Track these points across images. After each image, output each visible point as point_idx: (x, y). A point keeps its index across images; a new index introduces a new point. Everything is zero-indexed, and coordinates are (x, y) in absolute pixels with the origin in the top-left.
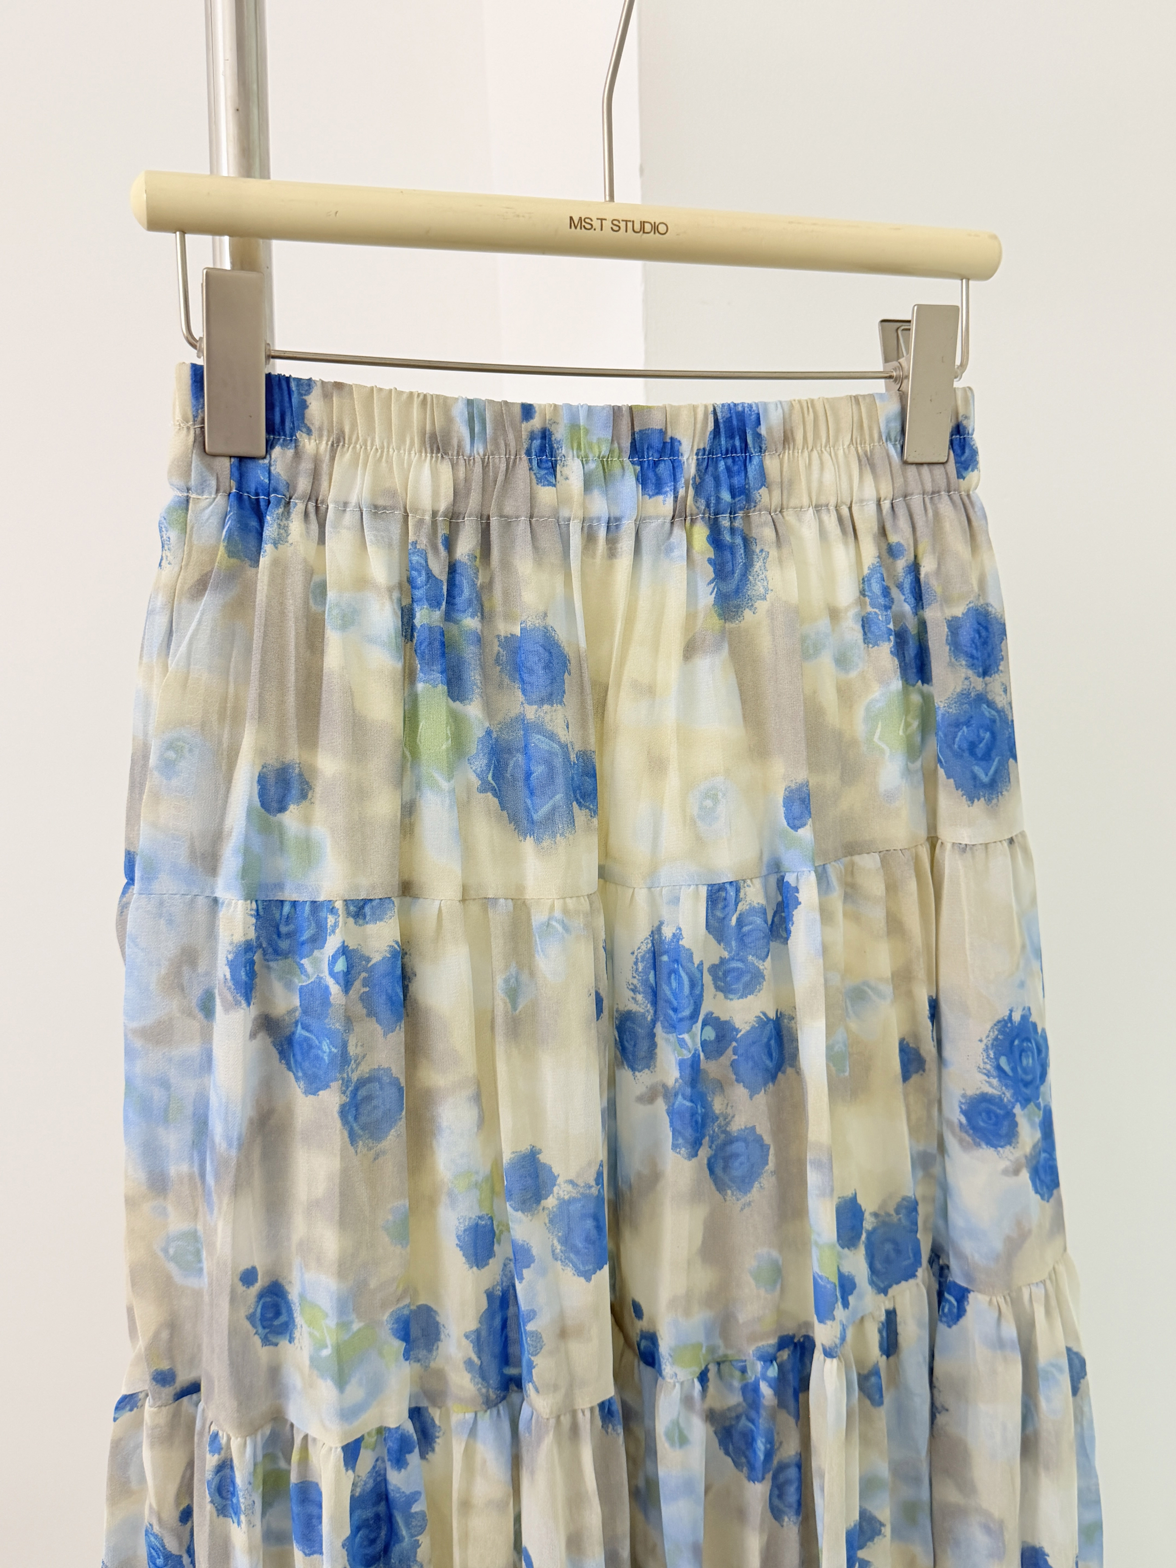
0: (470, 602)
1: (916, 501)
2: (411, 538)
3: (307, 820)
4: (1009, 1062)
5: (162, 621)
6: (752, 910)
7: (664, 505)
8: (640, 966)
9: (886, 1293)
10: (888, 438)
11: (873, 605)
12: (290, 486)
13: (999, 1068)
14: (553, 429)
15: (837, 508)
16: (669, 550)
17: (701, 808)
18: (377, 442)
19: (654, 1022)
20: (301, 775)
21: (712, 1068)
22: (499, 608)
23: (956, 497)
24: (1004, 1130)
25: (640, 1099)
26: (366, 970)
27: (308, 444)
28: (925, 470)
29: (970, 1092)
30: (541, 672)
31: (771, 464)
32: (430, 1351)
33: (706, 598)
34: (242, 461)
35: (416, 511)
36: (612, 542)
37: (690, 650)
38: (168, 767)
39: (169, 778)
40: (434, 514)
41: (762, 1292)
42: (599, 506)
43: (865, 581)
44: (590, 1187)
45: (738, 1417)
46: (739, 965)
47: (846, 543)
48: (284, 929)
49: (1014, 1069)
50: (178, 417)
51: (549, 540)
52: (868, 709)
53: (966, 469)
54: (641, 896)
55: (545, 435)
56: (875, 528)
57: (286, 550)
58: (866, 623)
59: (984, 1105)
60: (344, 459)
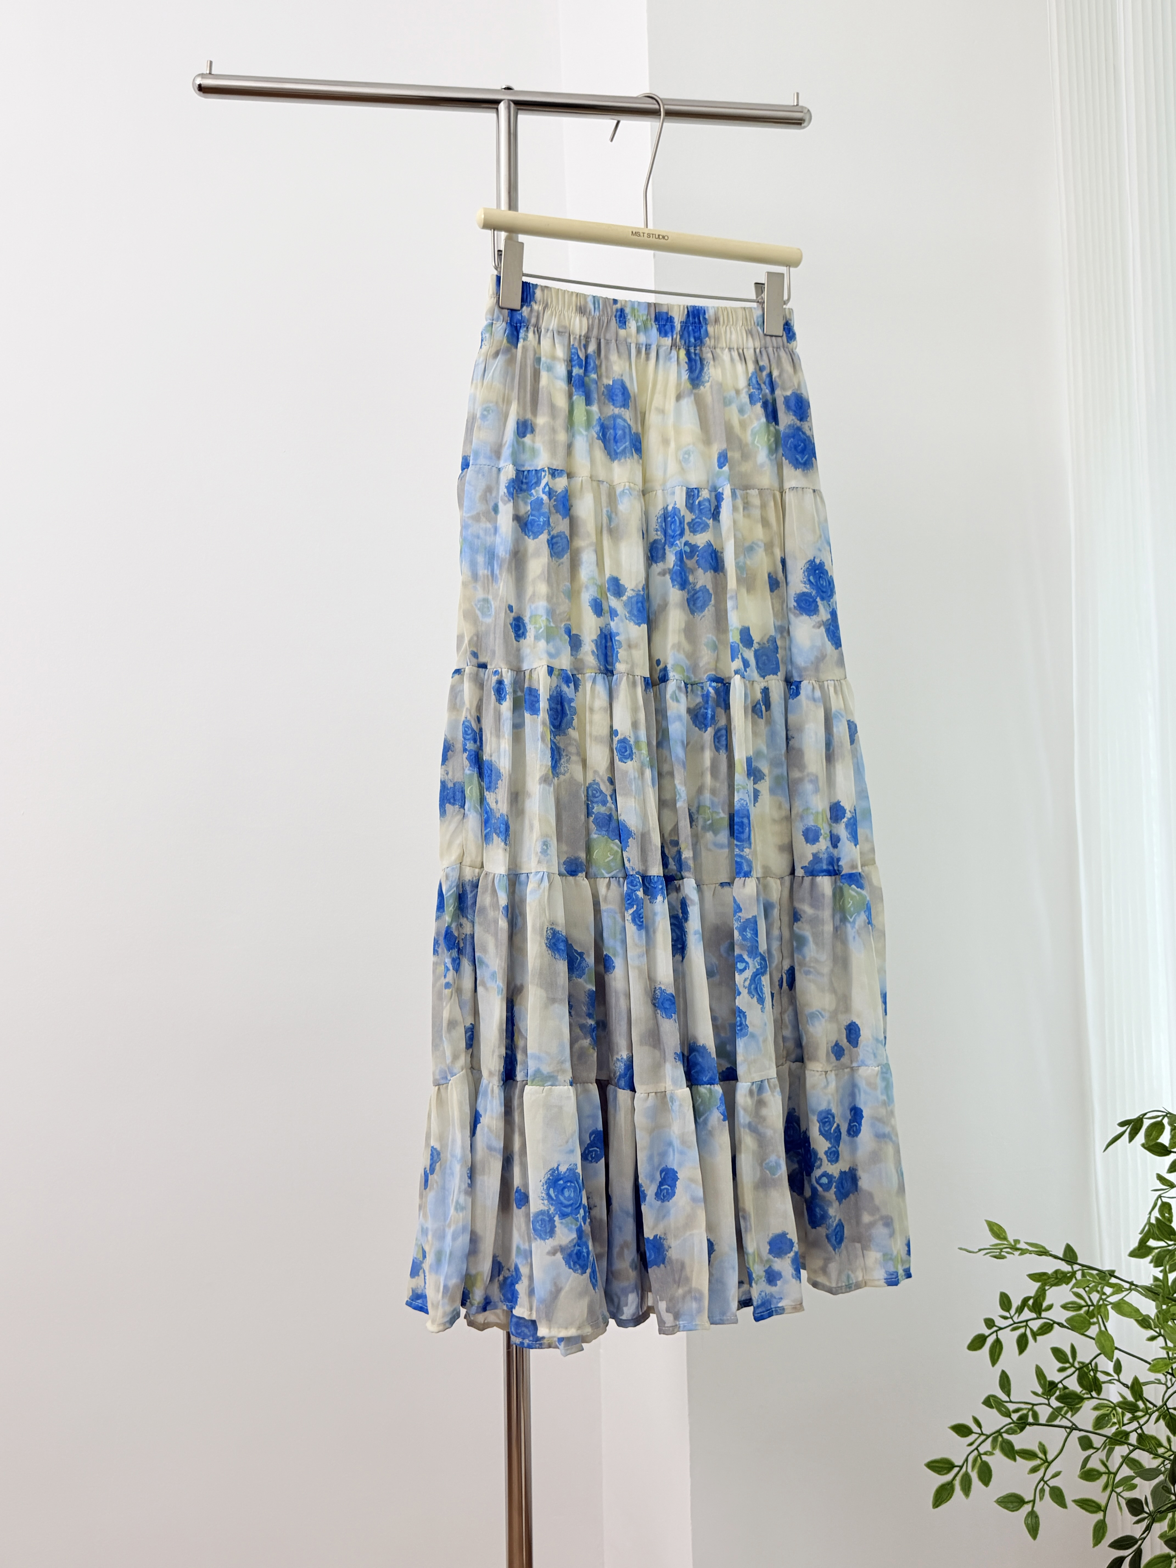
0: (593, 368)
1: (770, 350)
2: (572, 343)
3: (533, 441)
4: (814, 578)
5: (481, 366)
6: (705, 500)
7: (667, 341)
8: (659, 520)
9: (764, 678)
10: (758, 325)
11: (753, 389)
12: (529, 321)
13: (809, 580)
14: (625, 309)
15: (738, 349)
16: (670, 359)
17: (683, 457)
18: (560, 308)
19: (665, 544)
20: (531, 424)
21: (688, 562)
22: (604, 373)
23: (787, 350)
24: (813, 608)
26: (555, 495)
27: (536, 307)
28: (774, 338)
29: (798, 592)
30: (621, 395)
31: (710, 329)
32: (577, 652)
33: (685, 376)
34: (512, 311)
35: (573, 334)
36: (648, 354)
37: (679, 398)
38: (484, 417)
39: (484, 422)
40: (580, 336)
41: (709, 652)
42: (642, 339)
43: (750, 379)
44: (640, 591)
45: (700, 708)
46: (699, 520)
47: (742, 364)
48: (525, 480)
49: (816, 582)
50: (491, 292)
51: (623, 349)
52: (752, 431)
53: (791, 340)
54: (660, 492)
55: (622, 310)
56: (753, 359)
57: (527, 343)
58: (751, 396)
59: (804, 597)
60: (548, 313)
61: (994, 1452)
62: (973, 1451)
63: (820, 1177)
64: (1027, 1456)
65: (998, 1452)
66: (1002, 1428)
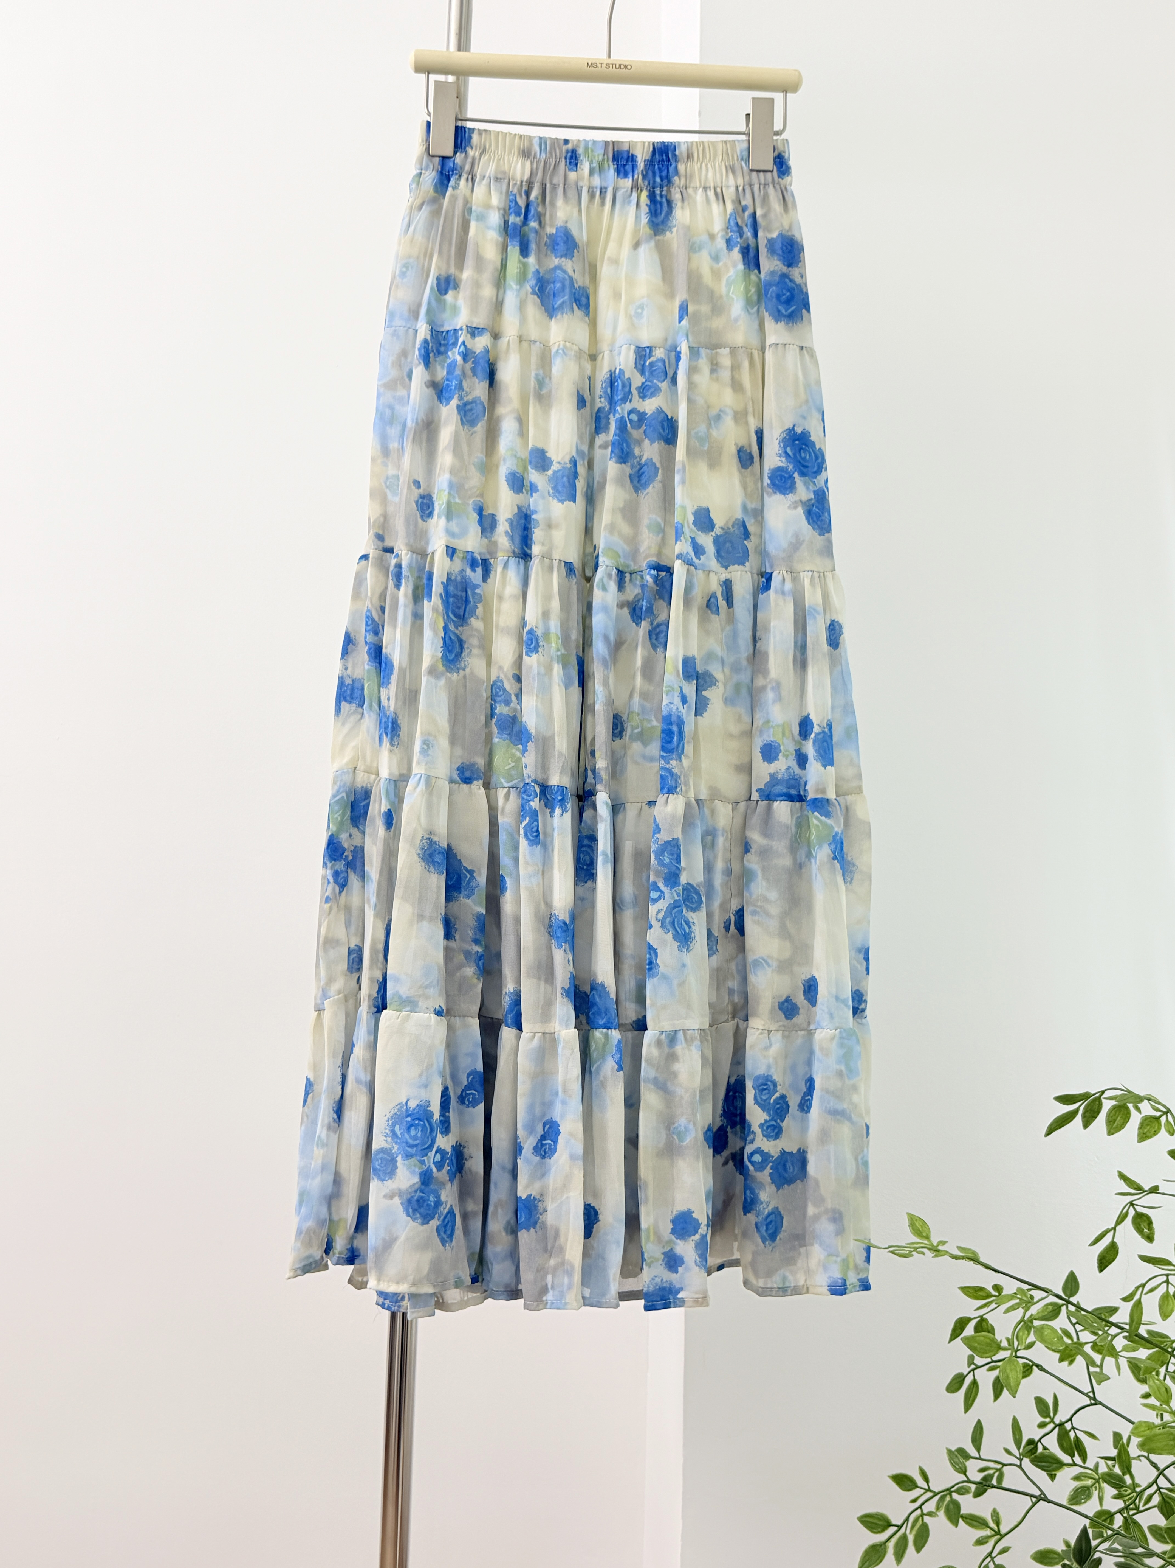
0: (534, 216)
1: (756, 187)
2: (511, 190)
3: (456, 298)
4: (791, 450)
5: (407, 220)
6: (658, 360)
7: (628, 183)
8: (604, 385)
9: (726, 569)
10: (742, 159)
11: (731, 232)
12: (462, 169)
13: (786, 452)
14: (577, 149)
15: (715, 188)
16: (629, 202)
17: (636, 313)
18: (499, 153)
19: (609, 411)
20: (454, 279)
21: (636, 434)
22: (547, 221)
23: (778, 187)
24: (788, 485)
25: (600, 447)
26: (473, 357)
27: (471, 153)
28: (762, 174)
29: (772, 467)
30: (562, 244)
31: (681, 167)
32: (489, 533)
33: (646, 220)
34: (444, 159)
35: (513, 180)
36: (602, 198)
37: (636, 245)
38: (402, 274)
39: (403, 279)
40: (522, 182)
41: (652, 536)
42: (597, 181)
43: (728, 222)
44: (566, 464)
45: (635, 601)
46: (650, 383)
47: (718, 204)
48: (442, 342)
49: (794, 454)
50: (420, 140)
51: (572, 193)
52: (727, 280)
53: (784, 174)
54: (606, 353)
55: (573, 152)
56: (734, 197)
57: (458, 192)
58: (729, 242)
59: (779, 473)
60: (484, 159)
61: (938, 1513)
62: (916, 1509)
63: (752, 1154)
64: (975, 1523)
65: (941, 1513)
66: (953, 1487)
